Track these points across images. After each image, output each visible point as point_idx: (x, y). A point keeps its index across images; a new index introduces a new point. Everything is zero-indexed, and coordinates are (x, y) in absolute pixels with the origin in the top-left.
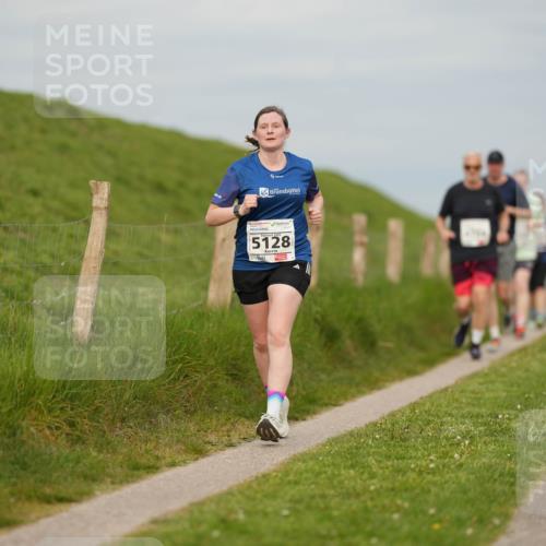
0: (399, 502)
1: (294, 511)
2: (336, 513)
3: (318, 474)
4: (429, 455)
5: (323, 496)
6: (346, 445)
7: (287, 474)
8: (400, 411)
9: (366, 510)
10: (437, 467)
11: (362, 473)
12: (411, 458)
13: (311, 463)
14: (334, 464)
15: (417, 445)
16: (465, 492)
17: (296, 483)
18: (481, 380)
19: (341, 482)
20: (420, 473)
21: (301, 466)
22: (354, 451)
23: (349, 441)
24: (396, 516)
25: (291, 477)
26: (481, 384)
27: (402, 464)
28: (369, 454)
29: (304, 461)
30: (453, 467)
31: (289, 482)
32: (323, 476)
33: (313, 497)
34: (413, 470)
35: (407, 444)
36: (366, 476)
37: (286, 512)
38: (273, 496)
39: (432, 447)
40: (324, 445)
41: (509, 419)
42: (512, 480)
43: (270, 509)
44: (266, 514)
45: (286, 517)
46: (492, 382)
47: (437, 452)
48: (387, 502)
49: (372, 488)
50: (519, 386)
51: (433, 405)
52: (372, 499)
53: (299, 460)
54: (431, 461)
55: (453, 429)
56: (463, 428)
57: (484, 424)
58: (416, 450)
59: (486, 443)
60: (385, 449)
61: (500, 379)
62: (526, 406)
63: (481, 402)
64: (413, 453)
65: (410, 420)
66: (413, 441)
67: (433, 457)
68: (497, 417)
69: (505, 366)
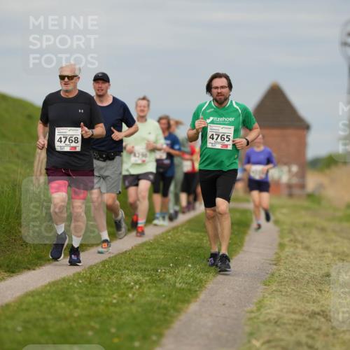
0: (92, 324)
1: (25, 328)
2: (52, 330)
3: (41, 305)
4: (113, 294)
5: (44, 319)
6: (60, 287)
7: (21, 304)
8: (95, 265)
9: (72, 329)
10: (118, 302)
11: (70, 305)
12: (101, 296)
13: (37, 298)
14: (52, 299)
15: (106, 287)
16: (135, 318)
17: (27, 310)
18: (148, 247)
19: (56, 311)
20: (107, 306)
21: (30, 299)
22: (65, 290)
23: (62, 284)
24: (90, 333)
25: (24, 306)
26: (147, 249)
27: (95, 299)
28: (74, 293)
29: (33, 296)
30: (128, 302)
31: (22, 310)
32: (45, 306)
33: (37, 320)
34: (103, 304)
35: (100, 287)
36: (72, 307)
37: (19, 329)
38: (12, 318)
39: (115, 289)
40: (46, 286)
41: (165, 272)
42: (165, 312)
43: (9, 327)
44: (6, 330)
45: (20, 332)
46: (155, 249)
47: (118, 293)
48: (84, 323)
49: (76, 315)
50: (172, 252)
51: (116, 262)
52: (75, 322)
53: (29, 295)
54: (115, 298)
55: (129, 278)
56: (135, 277)
57: (149, 275)
58: (105, 290)
59: (149, 288)
60: (84, 289)
61: (160, 247)
62: (176, 266)
63: (148, 261)
64: (103, 293)
65: (101, 271)
66: (103, 285)
67: (115, 296)
68: (157, 271)
69: (164, 239)
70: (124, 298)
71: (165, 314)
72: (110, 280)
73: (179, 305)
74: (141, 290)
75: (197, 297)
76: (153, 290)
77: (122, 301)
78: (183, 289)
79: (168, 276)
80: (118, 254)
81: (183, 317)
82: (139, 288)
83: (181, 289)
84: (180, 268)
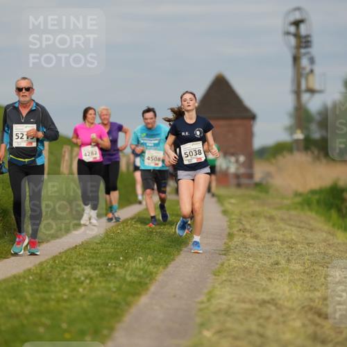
0: (43, 320)
2: (3, 328)
4: (64, 289)
6: (10, 284)
8: (46, 261)
9: (23, 326)
10: (69, 297)
11: (21, 302)
12: (52, 292)
14: (3, 296)
15: (57, 283)
16: (86, 313)
19: (7, 308)
20: (58, 301)
22: (16, 287)
23: (13, 281)
24: (41, 330)
27: (46, 295)
28: (25, 289)
30: (79, 297)
34: (53, 300)
35: (50, 282)
36: (23, 304)
39: (66, 285)
41: (115, 266)
42: (116, 305)
46: (105, 243)
47: (69, 288)
48: (36, 320)
49: (27, 311)
50: (122, 245)
51: (67, 258)
52: (27, 318)
54: (65, 294)
55: (79, 273)
56: (85, 272)
57: (99, 270)
58: (56, 286)
59: (100, 282)
60: (35, 286)
61: (110, 241)
62: (126, 258)
63: (98, 255)
64: (53, 288)
65: (52, 267)
66: (53, 281)
67: (66, 291)
68: (107, 265)
69: (114, 233)
70: (75, 293)
71: (116, 308)
72: (61, 276)
73: (130, 298)
74: (92, 285)
75: (147, 289)
76: (103, 284)
77: (74, 297)
78: (134, 282)
79: (118, 270)
80: (69, 250)
81: (133, 310)
82: (91, 282)
83: (131, 283)
84: (130, 261)
